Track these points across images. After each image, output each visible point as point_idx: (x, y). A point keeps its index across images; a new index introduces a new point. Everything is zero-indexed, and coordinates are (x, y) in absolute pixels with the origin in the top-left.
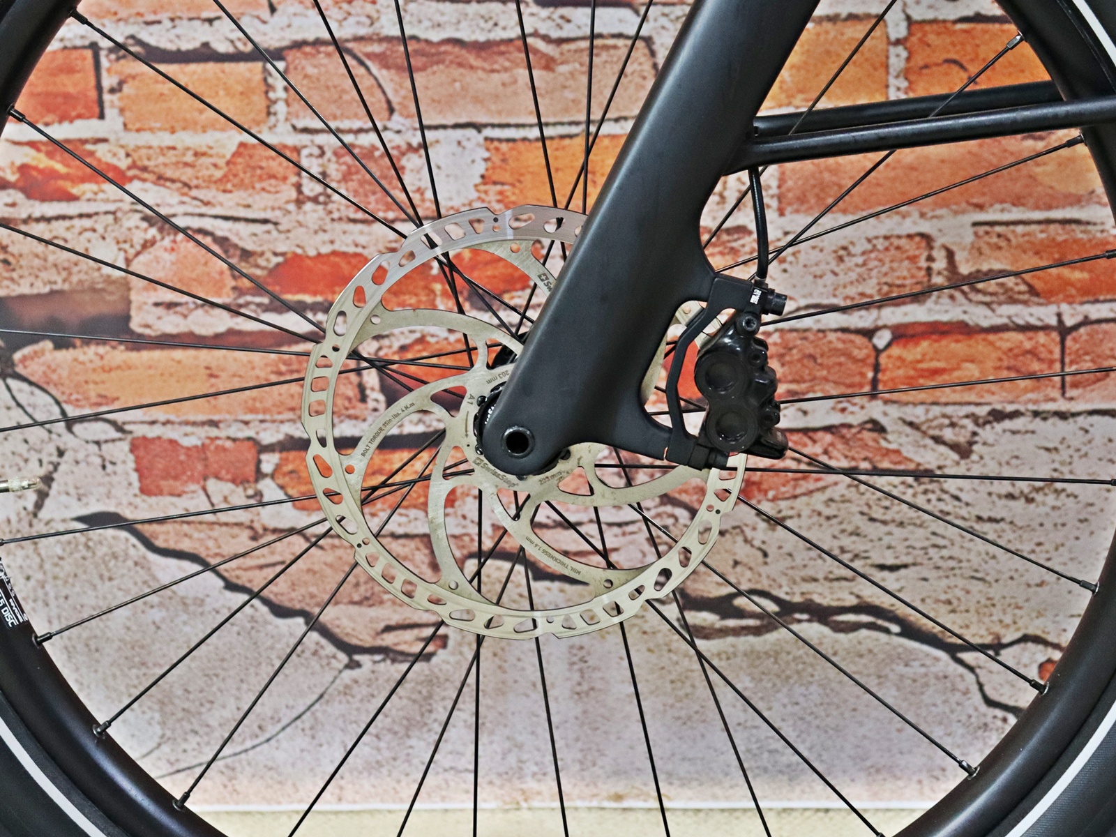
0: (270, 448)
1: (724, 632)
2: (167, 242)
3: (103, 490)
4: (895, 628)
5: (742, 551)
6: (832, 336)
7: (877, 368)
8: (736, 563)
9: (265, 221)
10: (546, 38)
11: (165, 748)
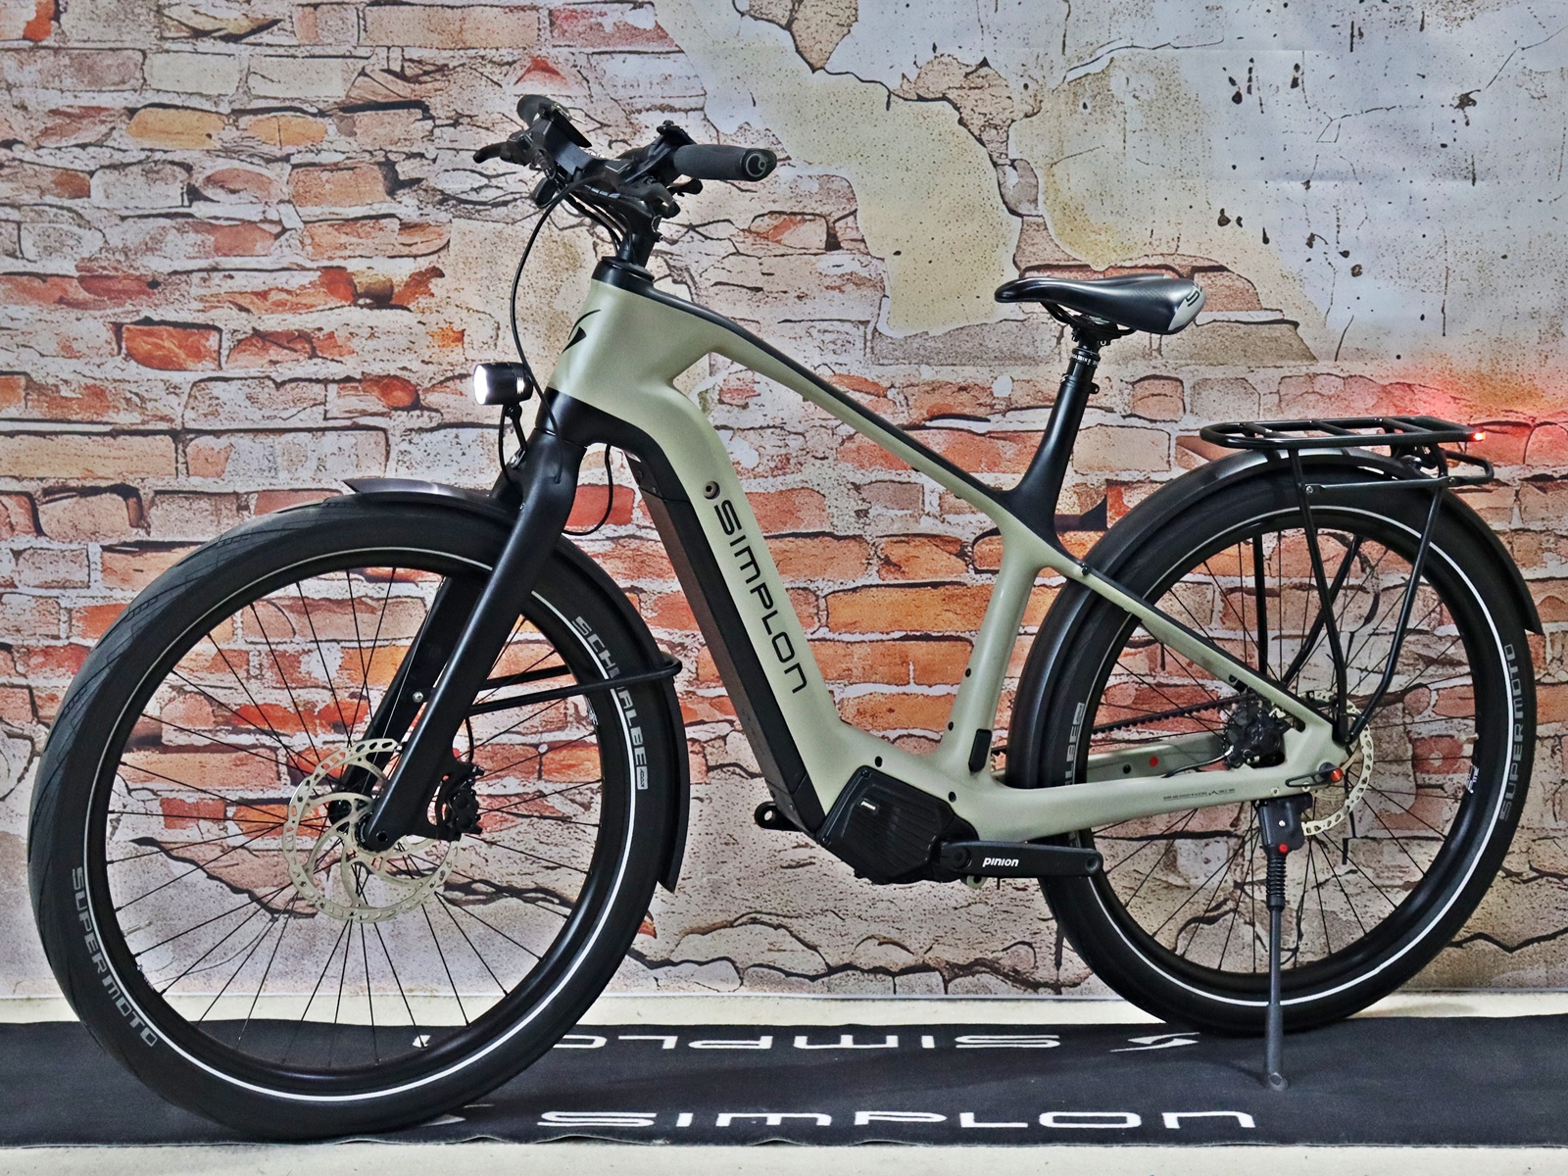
0: (233, 803)
1: (468, 902)
2: (181, 699)
3: (145, 826)
4: (556, 901)
5: (475, 859)
6: (517, 747)
7: (541, 764)
8: (472, 865)
9: (231, 688)
10: (371, 598)
11: (175, 964)
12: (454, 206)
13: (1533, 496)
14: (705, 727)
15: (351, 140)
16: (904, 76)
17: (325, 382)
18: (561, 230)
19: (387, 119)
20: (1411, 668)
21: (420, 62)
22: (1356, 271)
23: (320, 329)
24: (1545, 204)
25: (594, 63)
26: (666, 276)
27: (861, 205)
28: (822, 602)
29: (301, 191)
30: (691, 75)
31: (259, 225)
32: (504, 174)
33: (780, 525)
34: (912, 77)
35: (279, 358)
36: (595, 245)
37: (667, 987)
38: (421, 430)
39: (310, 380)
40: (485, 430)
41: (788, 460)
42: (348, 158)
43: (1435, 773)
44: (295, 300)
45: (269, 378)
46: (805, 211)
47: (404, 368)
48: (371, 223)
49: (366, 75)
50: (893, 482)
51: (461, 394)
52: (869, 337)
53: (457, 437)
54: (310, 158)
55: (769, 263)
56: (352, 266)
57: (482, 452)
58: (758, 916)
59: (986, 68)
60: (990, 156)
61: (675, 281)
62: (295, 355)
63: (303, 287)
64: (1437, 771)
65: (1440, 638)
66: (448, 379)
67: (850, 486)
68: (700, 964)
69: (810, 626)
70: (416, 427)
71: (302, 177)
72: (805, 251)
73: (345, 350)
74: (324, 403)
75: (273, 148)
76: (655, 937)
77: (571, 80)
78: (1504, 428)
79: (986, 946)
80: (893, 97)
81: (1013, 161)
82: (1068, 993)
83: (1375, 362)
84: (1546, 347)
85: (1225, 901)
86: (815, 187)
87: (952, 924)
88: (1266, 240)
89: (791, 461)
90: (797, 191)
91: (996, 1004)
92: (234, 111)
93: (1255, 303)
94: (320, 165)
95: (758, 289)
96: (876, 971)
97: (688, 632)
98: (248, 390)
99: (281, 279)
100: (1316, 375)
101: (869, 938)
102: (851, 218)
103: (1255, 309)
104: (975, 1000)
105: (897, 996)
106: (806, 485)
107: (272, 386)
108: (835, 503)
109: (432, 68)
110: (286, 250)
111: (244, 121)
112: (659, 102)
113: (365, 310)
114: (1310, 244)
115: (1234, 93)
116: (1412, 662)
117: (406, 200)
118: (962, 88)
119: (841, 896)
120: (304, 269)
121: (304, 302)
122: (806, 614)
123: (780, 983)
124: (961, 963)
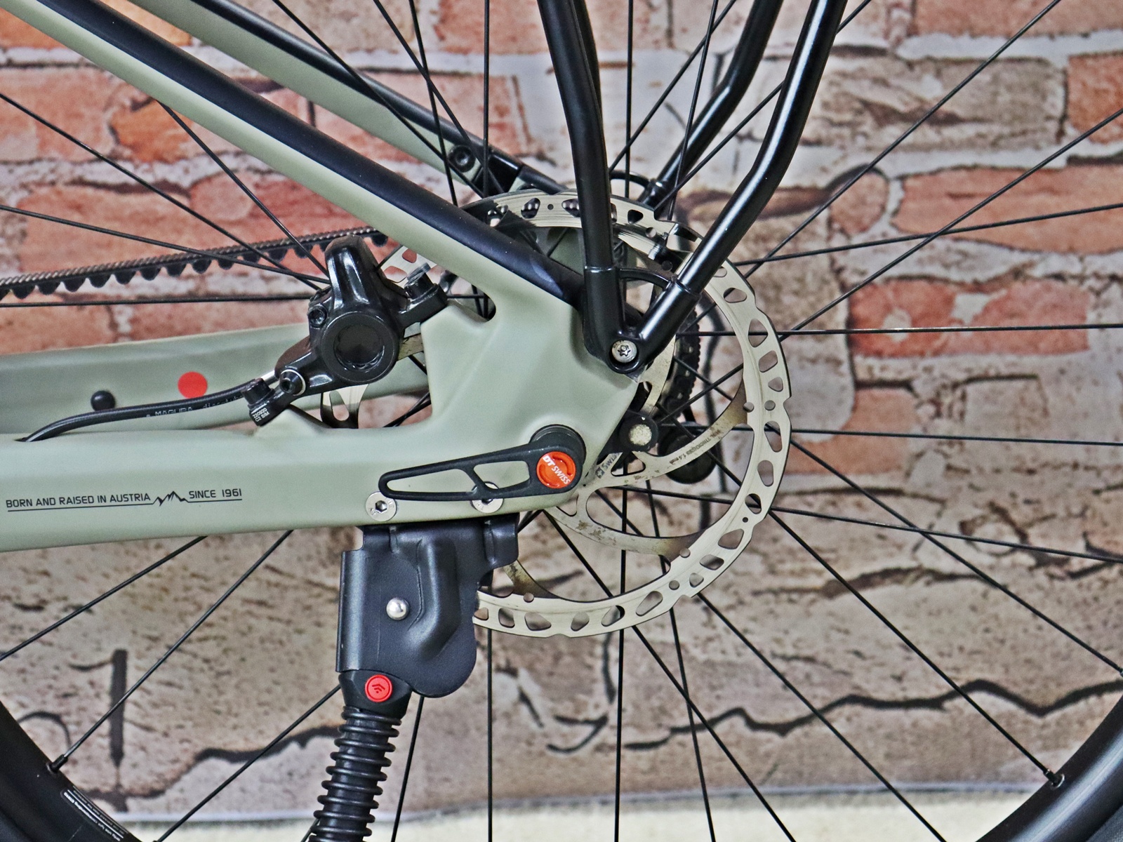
20: (846, 132)
43: (893, 355)
64: (899, 351)
65: (910, 65)
82: (142, 809)
116: (848, 117)
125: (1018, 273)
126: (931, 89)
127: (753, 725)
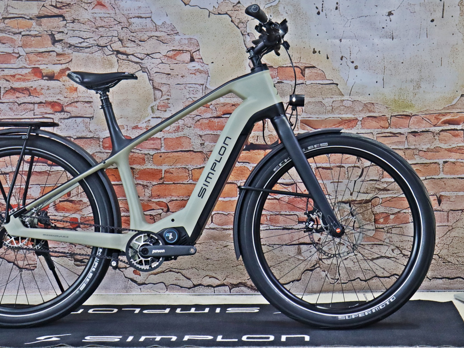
5: (83, 252)
10: (50, 171)
12: (74, 48)
13: (411, 138)
14: (155, 211)
15: (40, 27)
16: (214, 7)
17: (34, 103)
18: (107, 56)
19: (51, 20)
20: (374, 192)
21: (62, 2)
22: (356, 68)
23: (32, 87)
24: (415, 46)
25: (116, 3)
26: (140, 70)
27: (201, 47)
28: (190, 172)
29: (25, 43)
30: (147, 7)
31: (12, 54)
32: (89, 38)
33: (177, 148)
34: (217, 7)
35: (19, 96)
36: (118, 60)
37: (144, 291)
38: (64, 119)
39: (29, 103)
40: (84, 119)
41: (179, 128)
42: (39, 33)
44: (24, 78)
45: (16, 102)
46: (184, 49)
47: (58, 99)
48: (47, 53)
49: (45, 7)
50: (212, 134)
51: (77, 107)
52: (204, 89)
53: (75, 121)
54: (27, 33)
55: (173, 66)
56: (41, 67)
57: (83, 125)
58: (172, 269)
59: (239, 4)
60: (241, 32)
61: (143, 72)
62: (24, 95)
63: (26, 74)
64: (382, 224)
65: (383, 182)
66: (72, 103)
67: (198, 136)
68: (154, 284)
69: (186, 179)
70: (63, 118)
71: (25, 39)
72: (184, 62)
73: (40, 93)
74: (34, 110)
75: (16, 30)
76: (140, 276)
77: (109, 8)
78: (402, 117)
79: (242, 278)
80: (210, 13)
81: (248, 33)
83: (362, 96)
84: (415, 91)
85: (316, 264)
86: (187, 42)
87: (232, 272)
88: (328, 58)
89: (180, 128)
90: (181, 43)
91: (245, 296)
92: (3, 18)
93: (324, 77)
94: (31, 35)
95: (169, 74)
96: (208, 286)
97: (148, 182)
98: (9, 106)
99: (20, 71)
100: (344, 100)
101: (206, 276)
102: (198, 51)
103: (324, 80)
104: (239, 295)
105: (215, 294)
106: (184, 135)
107: (17, 105)
108: (194, 141)
109: (66, 4)
110: (21, 62)
111: (7, 21)
112: (137, 15)
113: (46, 81)
114: (342, 59)
115: (317, 12)
116: (374, 190)
117: (58, 46)
118: (232, 10)
119: (197, 263)
120: (26, 68)
121: (27, 78)
122: (185, 176)
123: (179, 290)
124: (235, 283)
125: (399, 212)
126: (385, 185)
127: (361, 280)
